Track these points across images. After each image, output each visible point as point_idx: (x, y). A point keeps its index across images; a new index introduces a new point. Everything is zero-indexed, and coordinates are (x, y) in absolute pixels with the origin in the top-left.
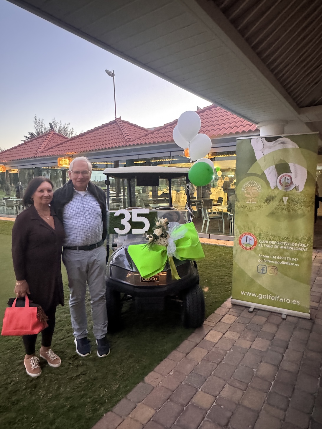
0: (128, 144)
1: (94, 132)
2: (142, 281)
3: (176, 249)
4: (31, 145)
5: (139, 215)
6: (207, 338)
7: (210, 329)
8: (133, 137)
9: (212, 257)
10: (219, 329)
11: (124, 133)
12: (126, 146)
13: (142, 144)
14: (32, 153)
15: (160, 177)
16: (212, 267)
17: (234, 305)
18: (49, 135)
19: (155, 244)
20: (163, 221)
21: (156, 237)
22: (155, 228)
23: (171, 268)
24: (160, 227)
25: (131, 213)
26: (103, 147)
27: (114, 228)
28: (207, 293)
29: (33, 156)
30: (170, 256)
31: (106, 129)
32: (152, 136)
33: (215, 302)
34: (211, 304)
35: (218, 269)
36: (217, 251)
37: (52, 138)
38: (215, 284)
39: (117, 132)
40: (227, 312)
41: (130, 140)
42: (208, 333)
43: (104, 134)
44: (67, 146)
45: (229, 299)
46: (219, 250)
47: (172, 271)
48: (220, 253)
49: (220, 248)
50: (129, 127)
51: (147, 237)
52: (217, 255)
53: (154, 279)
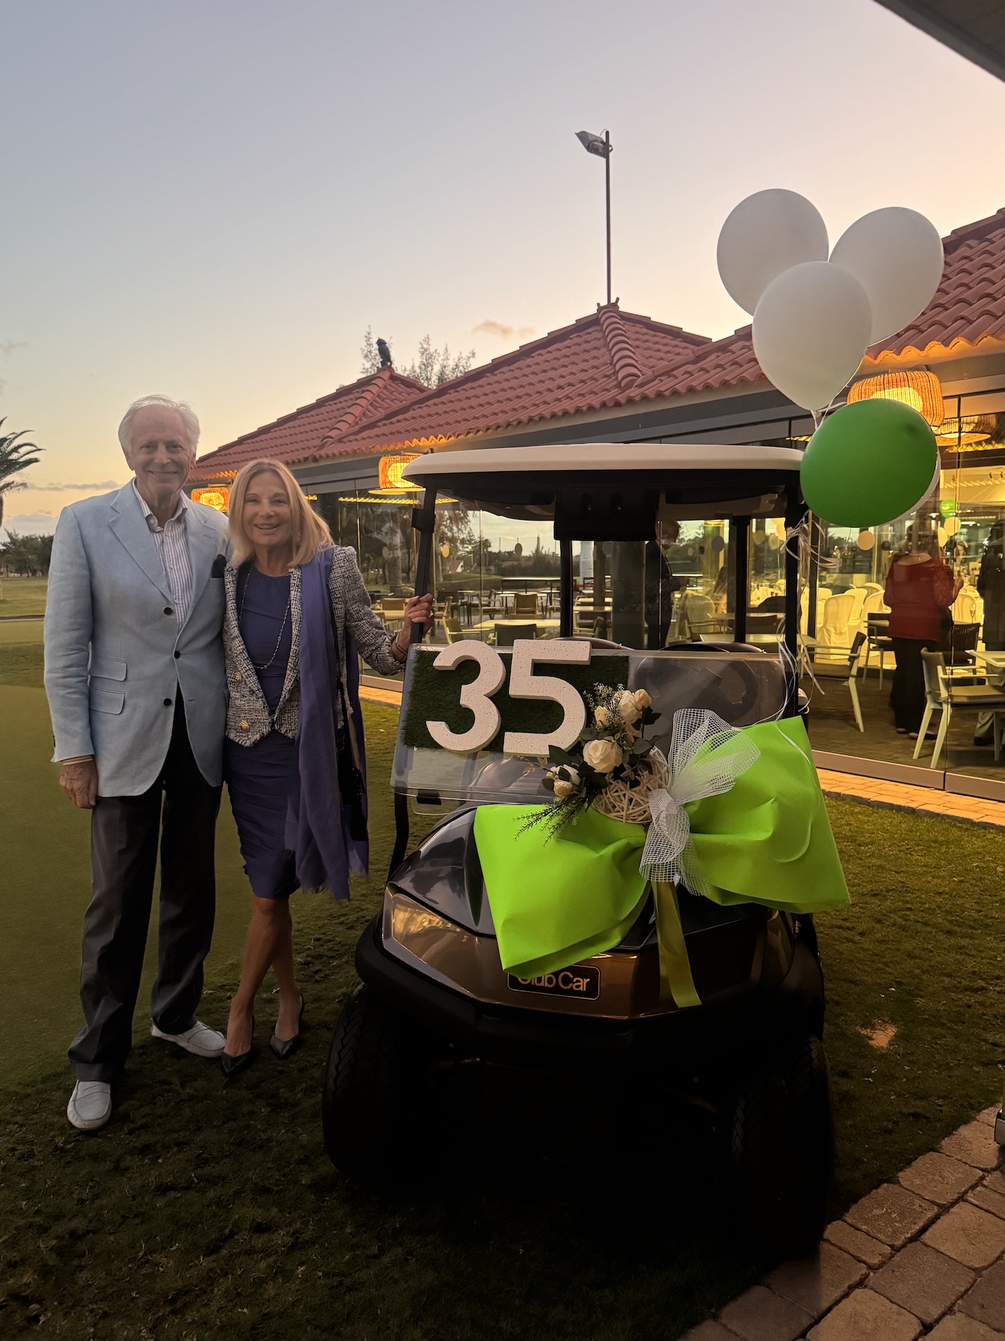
0: (622, 398)
1: (518, 363)
4: (315, 418)
5: (540, 669)
7: (856, 1278)
8: (645, 370)
9: (943, 878)
10: (903, 1291)
11: (616, 358)
12: (618, 404)
13: (675, 393)
14: (311, 444)
16: (936, 926)
18: (372, 382)
19: (586, 811)
20: (628, 700)
21: (591, 784)
22: (591, 733)
23: (660, 940)
24: (612, 730)
25: (507, 660)
26: (534, 412)
27: (427, 722)
28: (883, 1056)
29: (312, 455)
30: (659, 877)
31: (558, 349)
32: (723, 358)
33: (911, 1119)
34: (890, 1125)
35: (962, 937)
36: (969, 848)
37: (382, 392)
38: (930, 1015)
39: (594, 358)
40: (966, 1192)
41: (633, 381)
42: (837, 1302)
43: (547, 366)
44: (421, 417)
45: (986, 1111)
46: (983, 847)
47: (662, 952)
48: (984, 862)
49: (989, 836)
50: (646, 337)
51: (549, 774)
52: (967, 870)
53: (571, 981)
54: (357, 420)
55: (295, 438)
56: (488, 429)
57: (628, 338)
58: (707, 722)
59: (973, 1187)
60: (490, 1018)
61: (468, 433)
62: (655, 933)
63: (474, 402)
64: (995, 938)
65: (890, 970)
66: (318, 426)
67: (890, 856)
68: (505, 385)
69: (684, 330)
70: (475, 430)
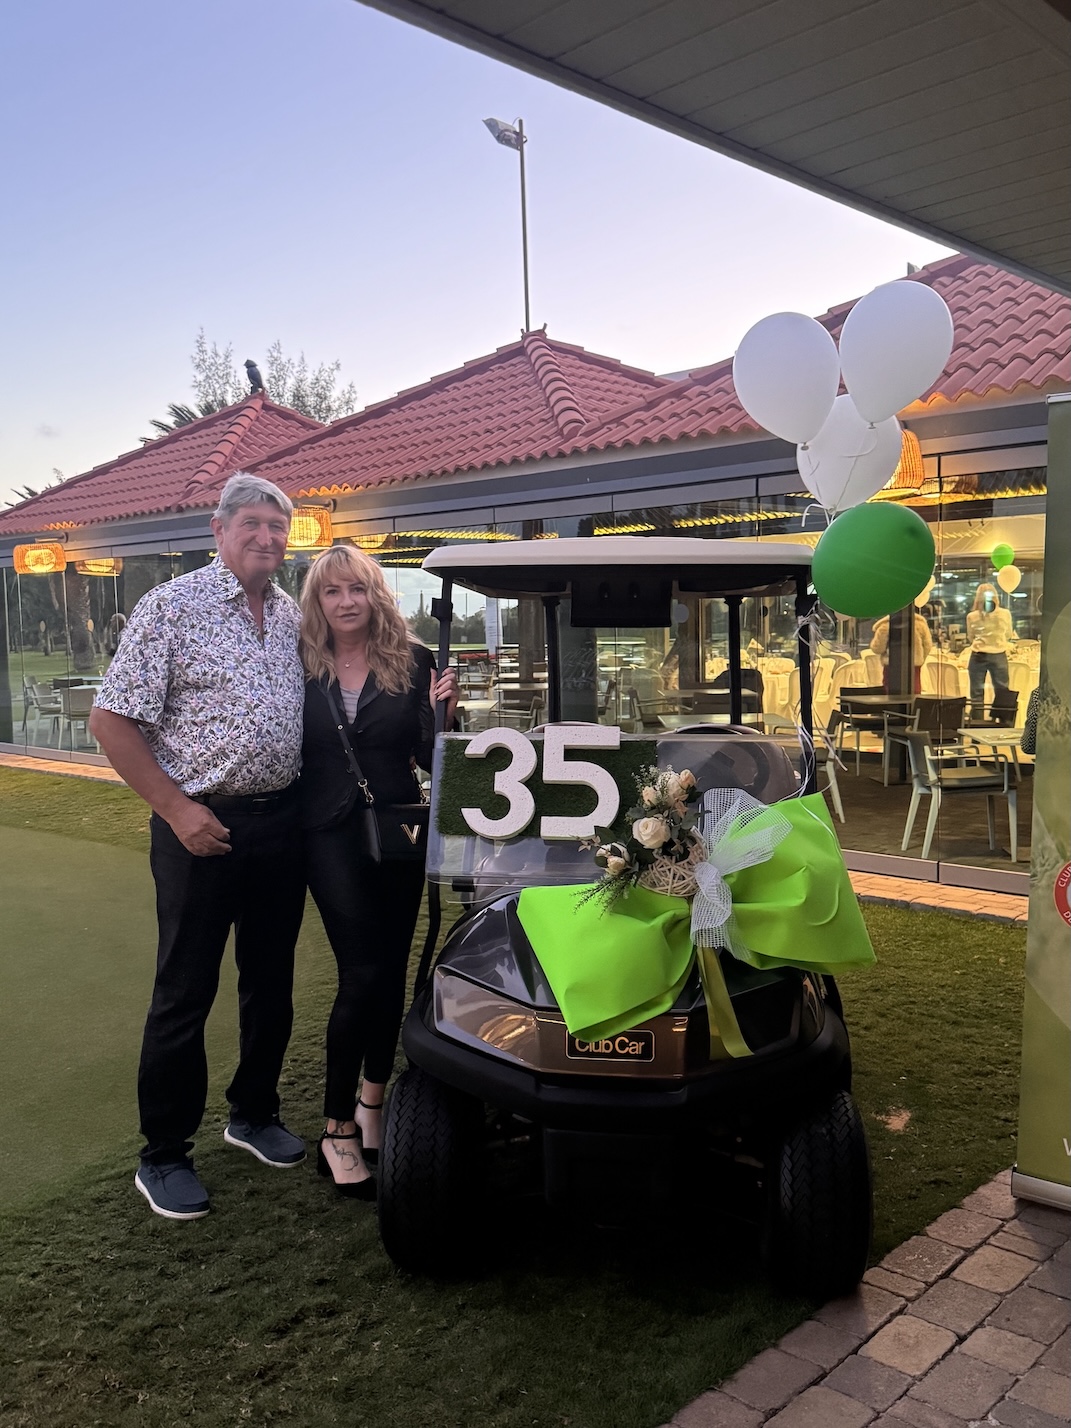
0: (566, 448)
1: (432, 398)
2: (573, 1051)
3: (729, 913)
4: (170, 457)
5: (571, 754)
6: (875, 1349)
7: (896, 1308)
8: (588, 415)
9: (944, 970)
10: (938, 1314)
11: (553, 399)
12: (561, 455)
13: (628, 445)
14: (171, 489)
15: (675, 584)
16: (941, 1017)
17: (1028, 1205)
18: (242, 413)
19: (635, 886)
20: (673, 780)
21: (641, 858)
22: (639, 811)
23: (708, 1002)
24: (657, 809)
25: (539, 747)
26: (462, 462)
27: (463, 810)
28: (899, 1136)
29: (174, 505)
30: (705, 943)
31: (477, 383)
32: (678, 407)
33: (933, 1186)
34: (914, 1193)
35: (968, 1027)
36: (970, 942)
37: (254, 425)
38: (942, 1099)
39: (525, 396)
40: (988, 1238)
41: (579, 428)
42: (881, 1327)
43: (468, 404)
44: (315, 460)
45: (1002, 1173)
46: (983, 939)
47: (711, 1015)
48: (986, 955)
49: (989, 929)
50: (580, 372)
51: (601, 852)
52: (968, 962)
53: (627, 1045)
54: (228, 460)
55: (145, 482)
56: (405, 478)
57: (564, 375)
58: (738, 801)
59: (994, 1233)
60: (549, 1087)
61: (381, 482)
62: (703, 997)
63: (381, 444)
64: (1001, 1027)
65: (899, 1061)
66: (177, 466)
67: (887, 951)
68: (420, 425)
69: (622, 363)
70: (388, 480)
